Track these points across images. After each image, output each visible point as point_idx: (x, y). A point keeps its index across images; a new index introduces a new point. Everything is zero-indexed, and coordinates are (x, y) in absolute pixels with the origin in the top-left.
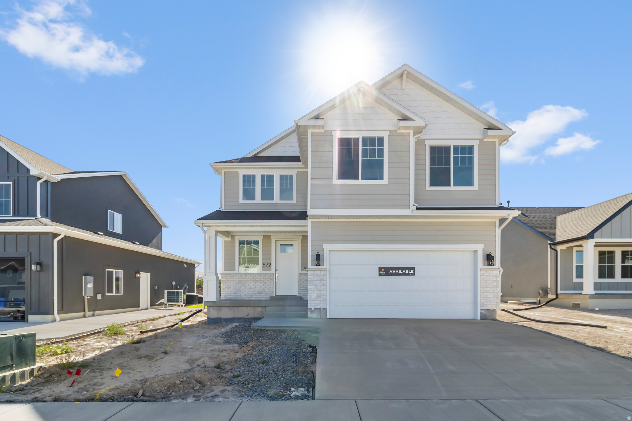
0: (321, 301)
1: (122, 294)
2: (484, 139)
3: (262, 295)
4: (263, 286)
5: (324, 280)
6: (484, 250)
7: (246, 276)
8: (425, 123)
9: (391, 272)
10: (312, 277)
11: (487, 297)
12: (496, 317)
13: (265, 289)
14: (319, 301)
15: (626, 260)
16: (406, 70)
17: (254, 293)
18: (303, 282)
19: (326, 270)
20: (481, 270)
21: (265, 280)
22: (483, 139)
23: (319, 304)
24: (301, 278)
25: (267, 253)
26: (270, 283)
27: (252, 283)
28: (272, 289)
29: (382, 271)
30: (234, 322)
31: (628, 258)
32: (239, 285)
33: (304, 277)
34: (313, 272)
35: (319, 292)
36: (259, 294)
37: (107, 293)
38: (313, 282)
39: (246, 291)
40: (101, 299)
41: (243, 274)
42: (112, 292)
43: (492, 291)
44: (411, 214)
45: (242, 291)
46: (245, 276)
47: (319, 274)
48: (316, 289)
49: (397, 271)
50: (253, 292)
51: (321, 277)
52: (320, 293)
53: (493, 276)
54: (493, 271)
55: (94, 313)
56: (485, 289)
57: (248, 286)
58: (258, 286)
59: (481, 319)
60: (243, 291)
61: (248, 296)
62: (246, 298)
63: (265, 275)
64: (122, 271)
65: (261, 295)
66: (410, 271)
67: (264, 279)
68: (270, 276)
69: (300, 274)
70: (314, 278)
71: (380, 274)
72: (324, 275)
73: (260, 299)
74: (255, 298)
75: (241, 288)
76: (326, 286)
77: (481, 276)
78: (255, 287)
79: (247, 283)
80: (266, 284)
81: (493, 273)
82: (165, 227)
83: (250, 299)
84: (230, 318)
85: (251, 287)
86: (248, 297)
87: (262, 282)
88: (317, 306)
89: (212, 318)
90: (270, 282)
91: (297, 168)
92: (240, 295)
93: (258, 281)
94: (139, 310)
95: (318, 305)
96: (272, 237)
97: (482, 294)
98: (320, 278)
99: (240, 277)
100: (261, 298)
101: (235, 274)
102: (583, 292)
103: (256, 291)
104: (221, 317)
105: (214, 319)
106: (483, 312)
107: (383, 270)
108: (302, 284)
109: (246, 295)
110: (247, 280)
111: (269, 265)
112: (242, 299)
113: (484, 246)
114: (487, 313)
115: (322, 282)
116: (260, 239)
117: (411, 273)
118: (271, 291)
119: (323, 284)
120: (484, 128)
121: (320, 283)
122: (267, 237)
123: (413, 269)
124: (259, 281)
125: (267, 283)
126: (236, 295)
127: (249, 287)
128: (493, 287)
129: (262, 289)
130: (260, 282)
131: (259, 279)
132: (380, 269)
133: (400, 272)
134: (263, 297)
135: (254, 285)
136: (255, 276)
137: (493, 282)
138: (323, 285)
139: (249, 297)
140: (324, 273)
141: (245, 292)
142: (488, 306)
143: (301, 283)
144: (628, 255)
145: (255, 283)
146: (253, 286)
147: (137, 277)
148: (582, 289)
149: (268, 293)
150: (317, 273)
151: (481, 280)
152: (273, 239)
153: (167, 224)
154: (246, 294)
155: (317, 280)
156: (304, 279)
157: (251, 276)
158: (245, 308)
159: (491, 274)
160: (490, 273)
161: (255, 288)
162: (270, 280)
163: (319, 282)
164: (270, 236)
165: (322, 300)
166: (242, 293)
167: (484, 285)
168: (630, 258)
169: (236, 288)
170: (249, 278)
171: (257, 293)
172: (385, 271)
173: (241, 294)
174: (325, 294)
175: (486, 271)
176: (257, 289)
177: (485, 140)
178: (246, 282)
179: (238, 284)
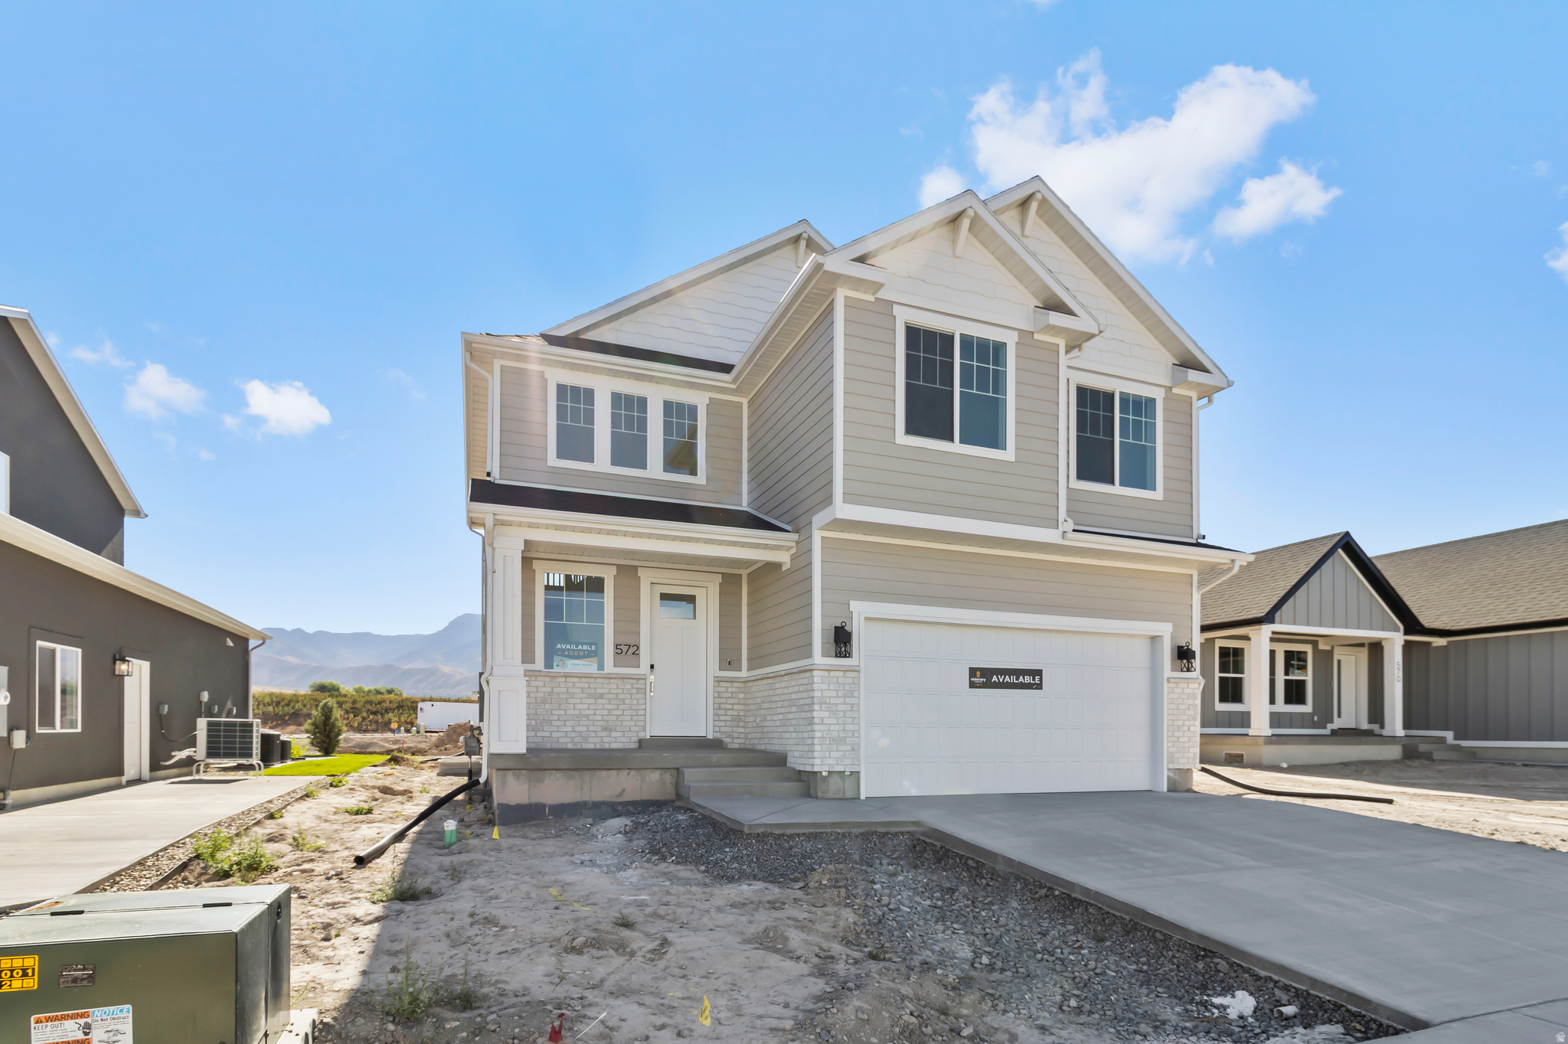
0: (847, 753)
1: (79, 730)
2: (1173, 389)
3: (614, 734)
4: (617, 709)
5: (853, 697)
6: (1173, 637)
7: (569, 679)
8: (1099, 327)
9: (995, 679)
10: (825, 686)
11: (1178, 741)
12: (1192, 784)
13: (621, 718)
14: (843, 753)
15: (1291, 669)
16: (1039, 191)
17: (591, 728)
18: (724, 701)
19: (857, 668)
20: (1171, 680)
21: (623, 693)
22: (1171, 388)
23: (842, 761)
24: (720, 689)
25: (628, 615)
26: (635, 702)
27: (584, 701)
28: (642, 718)
29: (975, 677)
30: (581, 814)
31: (1293, 664)
32: (547, 706)
33: (727, 688)
34: (826, 673)
35: (842, 727)
36: (604, 734)
37: (39, 726)
38: (828, 702)
39: (568, 723)
40: (24, 746)
41: (561, 675)
42: (53, 726)
43: (1186, 728)
44: (1060, 541)
45: (554, 723)
46: (563, 679)
47: (840, 680)
48: (834, 721)
49: (1007, 677)
50: (587, 726)
51: (847, 687)
52: (844, 729)
53: (1189, 694)
54: (1188, 683)
55: (4, 799)
56: (1176, 723)
57: (574, 708)
58: (603, 709)
59: (1168, 791)
60: (557, 723)
61: (573, 738)
62: (567, 743)
63: (623, 678)
64: (79, 650)
65: (610, 736)
66: (1034, 679)
67: (620, 691)
68: (637, 683)
69: (718, 679)
70: (829, 689)
71: (972, 685)
72: (853, 683)
73: (607, 746)
74: (595, 743)
75: (552, 714)
76: (859, 711)
77: (1168, 693)
78: (592, 712)
79: (570, 701)
80: (624, 704)
81: (1188, 687)
82: (137, 513)
83: (579, 747)
84: (568, 805)
85: (583, 712)
86: (572, 742)
87: (613, 699)
88: (837, 764)
89: (513, 804)
90: (638, 700)
91: (712, 388)
92: (548, 734)
93: (601, 696)
94: (119, 786)
95: (839, 763)
96: (641, 572)
97: (1170, 734)
98: (844, 689)
99: (550, 681)
100: (610, 743)
101: (537, 674)
102: (1251, 732)
103: (596, 723)
104: (543, 801)
105: (519, 808)
106: (1171, 774)
107: (978, 673)
108: (723, 706)
109: (566, 736)
110: (571, 690)
111: (632, 650)
112: (555, 746)
113: (1173, 626)
114: (1176, 777)
115: (848, 700)
116: (609, 576)
117: (1035, 684)
118: (638, 723)
119: (852, 705)
120: (1174, 364)
121: (844, 703)
122: (629, 569)
123: (1039, 673)
124: (605, 696)
125: (627, 701)
126: (536, 736)
127: (576, 712)
128: (1188, 720)
129: (614, 718)
130: (609, 699)
131: (607, 691)
132: (973, 672)
133: (1013, 679)
134: (616, 742)
135: (591, 707)
136: (593, 680)
137: (1189, 709)
138: (852, 710)
139: (577, 740)
140: (853, 678)
141: (565, 725)
142: (1180, 761)
143: (720, 704)
144: (1294, 660)
145: (593, 701)
146: (589, 709)
147: (117, 673)
148: (1249, 726)
149: (630, 730)
150: (838, 678)
151: (1168, 704)
152: (645, 577)
153: (145, 507)
154: (566, 732)
155: (837, 696)
156: (727, 692)
157: (583, 680)
158: (614, 773)
159: (1186, 691)
160: (1183, 689)
161: (595, 714)
162: (637, 693)
163: (841, 700)
164: (636, 568)
165: (849, 748)
166: (555, 729)
167: (1173, 714)
168: (1296, 666)
169: (536, 714)
170: (577, 685)
171: (600, 729)
172: (984, 678)
173: (551, 732)
174: (856, 734)
175: (1177, 683)
176: (600, 718)
177: (1174, 391)
178: (566, 699)
179: (544, 702)
